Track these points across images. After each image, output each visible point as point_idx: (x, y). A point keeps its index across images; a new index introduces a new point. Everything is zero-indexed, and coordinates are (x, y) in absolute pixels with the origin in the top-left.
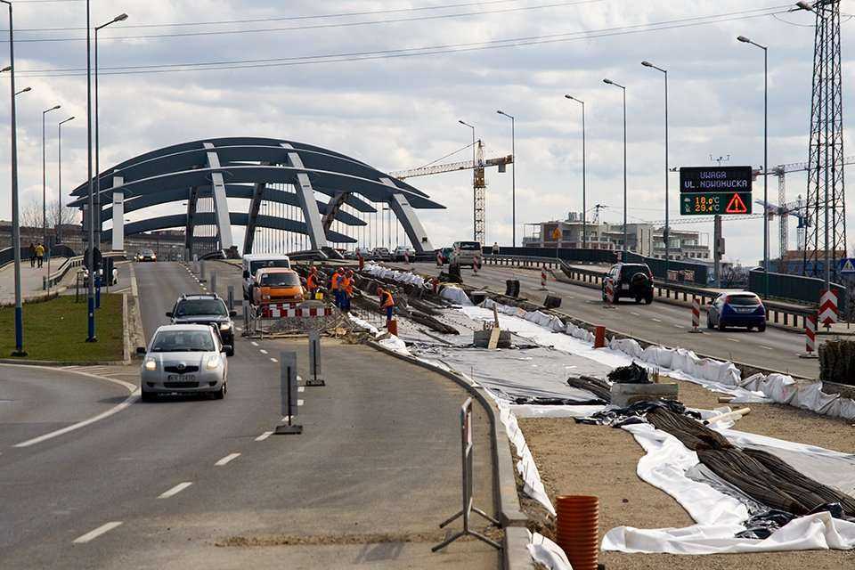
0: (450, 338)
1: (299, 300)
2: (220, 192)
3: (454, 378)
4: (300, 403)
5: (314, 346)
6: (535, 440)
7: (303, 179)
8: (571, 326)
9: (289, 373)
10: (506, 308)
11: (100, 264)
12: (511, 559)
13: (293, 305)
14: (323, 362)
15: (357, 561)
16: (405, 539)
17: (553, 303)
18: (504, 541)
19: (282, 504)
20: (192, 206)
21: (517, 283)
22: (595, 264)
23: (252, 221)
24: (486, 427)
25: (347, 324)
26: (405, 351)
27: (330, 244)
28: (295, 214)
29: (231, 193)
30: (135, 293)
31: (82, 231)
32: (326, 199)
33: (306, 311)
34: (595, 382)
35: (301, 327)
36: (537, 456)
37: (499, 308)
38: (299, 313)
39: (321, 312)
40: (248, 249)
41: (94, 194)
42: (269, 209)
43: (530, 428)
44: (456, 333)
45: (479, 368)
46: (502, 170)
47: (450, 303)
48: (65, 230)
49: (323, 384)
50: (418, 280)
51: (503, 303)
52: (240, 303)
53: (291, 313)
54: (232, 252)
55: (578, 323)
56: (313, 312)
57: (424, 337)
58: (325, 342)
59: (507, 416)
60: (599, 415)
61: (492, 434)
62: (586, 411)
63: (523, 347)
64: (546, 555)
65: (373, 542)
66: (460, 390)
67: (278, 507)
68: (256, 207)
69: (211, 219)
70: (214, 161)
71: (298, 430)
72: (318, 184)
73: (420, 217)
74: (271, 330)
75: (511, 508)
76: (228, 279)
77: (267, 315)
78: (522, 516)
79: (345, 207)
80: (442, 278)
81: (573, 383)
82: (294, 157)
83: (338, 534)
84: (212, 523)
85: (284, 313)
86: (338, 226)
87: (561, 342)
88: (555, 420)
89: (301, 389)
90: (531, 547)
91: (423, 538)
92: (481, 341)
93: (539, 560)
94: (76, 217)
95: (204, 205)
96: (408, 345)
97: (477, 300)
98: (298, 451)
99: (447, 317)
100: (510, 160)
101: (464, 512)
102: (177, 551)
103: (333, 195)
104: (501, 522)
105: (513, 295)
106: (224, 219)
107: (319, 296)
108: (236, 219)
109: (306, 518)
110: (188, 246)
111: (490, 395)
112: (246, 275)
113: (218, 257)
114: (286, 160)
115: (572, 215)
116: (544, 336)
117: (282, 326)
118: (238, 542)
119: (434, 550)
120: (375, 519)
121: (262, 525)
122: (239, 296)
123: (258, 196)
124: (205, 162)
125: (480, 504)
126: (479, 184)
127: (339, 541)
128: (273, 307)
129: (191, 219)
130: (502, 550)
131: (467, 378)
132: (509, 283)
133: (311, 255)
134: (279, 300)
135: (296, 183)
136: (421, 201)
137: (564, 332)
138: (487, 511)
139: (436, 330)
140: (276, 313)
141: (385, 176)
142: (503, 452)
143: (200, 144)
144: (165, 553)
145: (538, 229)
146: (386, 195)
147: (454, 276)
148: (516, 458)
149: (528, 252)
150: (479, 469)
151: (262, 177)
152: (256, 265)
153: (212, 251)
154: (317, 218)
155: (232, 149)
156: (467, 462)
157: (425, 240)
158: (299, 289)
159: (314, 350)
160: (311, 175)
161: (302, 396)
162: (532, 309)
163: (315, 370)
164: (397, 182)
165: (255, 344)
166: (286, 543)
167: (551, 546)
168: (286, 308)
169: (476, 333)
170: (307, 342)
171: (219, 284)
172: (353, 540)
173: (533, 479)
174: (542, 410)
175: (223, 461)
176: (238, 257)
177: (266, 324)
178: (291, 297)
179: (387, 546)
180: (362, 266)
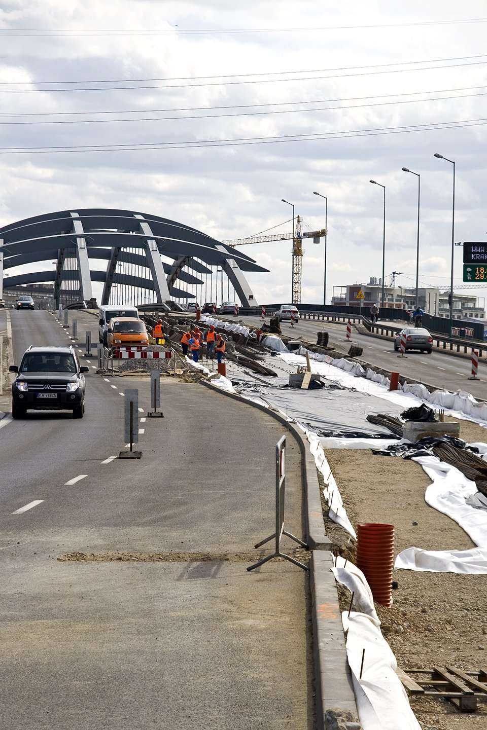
0: (270, 380)
1: (145, 344)
2: (83, 253)
3: (271, 413)
4: (141, 431)
5: (155, 384)
6: (339, 469)
7: (152, 244)
8: (370, 371)
9: (132, 408)
10: (317, 355)
12: (316, 581)
13: (139, 349)
14: (162, 397)
15: (180, 578)
16: (224, 558)
17: (356, 352)
18: (311, 563)
19: (119, 522)
20: (60, 264)
21: (326, 335)
22: (391, 320)
23: (109, 278)
24: (298, 457)
25: (184, 365)
26: (231, 389)
27: (173, 299)
28: (145, 273)
29: (92, 254)
30: (9, 336)
32: (170, 261)
33: (150, 354)
34: (389, 419)
35: (146, 367)
36: (340, 482)
37: (311, 355)
38: (144, 355)
39: (162, 355)
40: (105, 301)
42: (123, 268)
43: (335, 458)
44: (275, 375)
46: (316, 241)
47: (270, 350)
49: (161, 416)
50: (244, 330)
51: (314, 351)
52: (95, 345)
53: (138, 355)
54: (92, 303)
55: (376, 370)
56: (156, 355)
57: (248, 378)
59: (316, 446)
60: (391, 448)
61: (303, 463)
62: (382, 444)
64: (347, 577)
65: (196, 560)
66: (277, 424)
68: (112, 266)
69: (75, 275)
70: (79, 227)
71: (138, 456)
72: (164, 249)
73: (248, 279)
74: (122, 369)
75: (318, 533)
76: (87, 326)
77: (118, 356)
78: (328, 540)
79: (185, 269)
80: (265, 329)
81: (371, 419)
82: (145, 226)
83: (165, 551)
84: (58, 538)
85: (132, 355)
86: (179, 284)
87: (362, 384)
88: (356, 451)
89: (143, 420)
90: (334, 569)
91: (240, 557)
92: (295, 383)
93: (341, 582)
95: (70, 264)
96: (234, 384)
97: (293, 348)
98: (136, 472)
99: (267, 362)
100: (324, 233)
101: (277, 536)
102: (23, 564)
103: (176, 258)
104: (309, 545)
105: (323, 345)
106: (85, 276)
107: (161, 341)
108: (96, 276)
109: (140, 536)
110: (56, 298)
111: (301, 428)
112: (102, 322)
113: (81, 307)
114: (139, 229)
115: (373, 280)
116: (347, 379)
117: (130, 366)
118: (78, 557)
119: (249, 569)
120: (199, 539)
121: (100, 542)
122: (95, 339)
123: (114, 258)
124: (71, 228)
125: (291, 526)
126: (297, 252)
127: (164, 559)
128: (123, 350)
129: (58, 276)
130: (309, 570)
131: (282, 413)
132: (320, 334)
133: (158, 307)
134: (128, 344)
135: (146, 247)
136: (249, 265)
137: (364, 377)
138: (299, 536)
139: (258, 372)
140: (125, 355)
141: (220, 244)
142: (312, 480)
143: (67, 213)
144: (11, 566)
145: (345, 291)
146: (220, 260)
147: (274, 328)
148: (322, 486)
149: (337, 309)
150: (290, 494)
151: (118, 242)
152: (111, 314)
153: (76, 301)
154: (162, 278)
155: (92, 218)
156: (280, 493)
157: (251, 297)
158: (145, 335)
159: (155, 387)
160: (158, 241)
161: (144, 425)
162: (337, 356)
163: (155, 403)
164: (230, 248)
165: (107, 380)
166: (120, 559)
167: (352, 569)
168: (134, 349)
169: (291, 376)
170: (149, 379)
171: (79, 329)
172: (178, 558)
173: (337, 505)
174: (345, 442)
175: (72, 482)
176: (96, 307)
177: (116, 363)
178: (139, 342)
179: (208, 563)
180: (198, 317)
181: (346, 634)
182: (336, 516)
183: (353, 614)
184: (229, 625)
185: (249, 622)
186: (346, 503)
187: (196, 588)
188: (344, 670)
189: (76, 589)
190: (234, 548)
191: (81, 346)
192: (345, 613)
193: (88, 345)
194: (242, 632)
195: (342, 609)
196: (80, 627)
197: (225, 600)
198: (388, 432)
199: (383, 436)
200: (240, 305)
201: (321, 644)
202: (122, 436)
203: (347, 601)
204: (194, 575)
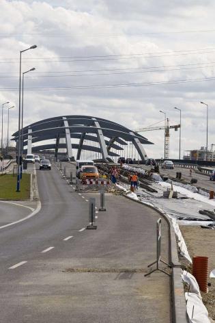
0: (154, 194)
1: (97, 178)
2: (68, 136)
3: (155, 209)
4: (96, 217)
5: (102, 196)
6: (186, 234)
7: (100, 132)
8: (200, 190)
9: (92, 206)
10: (176, 183)
11: (22, 162)
12: (174, 280)
13: (95, 180)
14: (106, 203)
15: (115, 279)
16: (134, 271)
17: (194, 181)
18: (172, 273)
19: (88, 256)
20: (58, 141)
21: (180, 174)
22: (211, 166)
23: (80, 147)
24: (167, 229)
25: (115, 187)
26: (137, 198)
27: (110, 157)
28: (96, 145)
29: (73, 136)
30: (35, 174)
31: (15, 149)
32: (108, 139)
33: (100, 182)
34: (209, 212)
35: (98, 189)
36: (186, 240)
37: (173, 183)
38: (97, 183)
39: (105, 183)
40: (78, 158)
41: (21, 135)
42: (87, 143)
43: (184, 229)
44: (157, 192)
45: (165, 206)
46: (176, 130)
47: (154, 180)
48: (9, 149)
49: (105, 210)
50: (142, 171)
51: (175, 181)
52: (74, 178)
53: (94, 183)
54: (72, 159)
55: (203, 190)
56: (102, 183)
57: (144, 193)
58: (106, 194)
59: (175, 224)
60: (210, 225)
61: (169, 231)
62: (206, 223)
63: (182, 198)
64: (188, 279)
65: (122, 272)
66: (157, 214)
67: (86, 257)
68: (82, 142)
69: (65, 146)
70: (66, 124)
71: (95, 228)
72: (105, 134)
73: (144, 147)
74: (86, 189)
75: (175, 260)
76: (70, 169)
77: (85, 183)
78: (179, 264)
79: (115, 143)
80: (152, 171)
81: (201, 212)
82: (97, 123)
83: (109, 268)
84: (61, 263)
85: (91, 183)
86: (113, 150)
87: (197, 196)
88: (194, 226)
89: (97, 212)
90: (182, 276)
91: (141, 271)
92: (166, 196)
93: (185, 281)
94: (14, 144)
95: (62, 141)
96: (138, 196)
97: (165, 180)
98: (95, 236)
99: (153, 186)
100: (179, 126)
101: (157, 262)
102: (47, 273)
103: (111, 138)
104: (171, 266)
105: (179, 178)
106: (69, 146)
107: (105, 176)
108: (74, 146)
109: (97, 262)
110: (56, 156)
111: (169, 216)
112: (77, 168)
113: (67, 160)
114: (94, 124)
115: (202, 148)
116: (190, 194)
117: (90, 188)
118: (71, 270)
119: (145, 276)
120: (124, 263)
121: (80, 264)
122: (74, 176)
123: (83, 138)
124: (63, 124)
125: (164, 257)
126: (167, 135)
127: (109, 271)
128: (87, 180)
129: (57, 146)
130: (171, 276)
131: (160, 210)
132: (177, 173)
133: (102, 161)
134: (89, 177)
135: (97, 133)
136: (145, 141)
137: (198, 193)
138: (167, 262)
139: (149, 190)
140: (88, 183)
141: (131, 131)
142: (173, 239)
143: (61, 117)
144: (42, 274)
145: (189, 153)
146: (131, 139)
147: (156, 170)
148: (178, 241)
149: (185, 162)
150: (164, 245)
151: (84, 130)
152: (81, 164)
153: (65, 158)
154: (105, 147)
155: (73, 120)
156: (159, 242)
157: (146, 156)
158: (97, 174)
160: (103, 130)
161: (97, 214)
162: (186, 183)
163: (102, 204)
164: (135, 133)
165: (80, 194)
166: (89, 271)
167: (190, 276)
168: (92, 180)
169: (164, 192)
170: (99, 194)
171: (67, 171)
172: (115, 271)
173: (184, 249)
174: (189, 223)
175: (66, 239)
176: (74, 161)
177: (84, 186)
178: (94, 177)
179: (127, 273)
180: (121, 165)
181: (186, 301)
182: (184, 254)
183: (190, 294)
184: (137, 298)
185: (145, 297)
186: (189, 249)
187: (123, 283)
188: (185, 317)
189: (71, 283)
190: (140, 267)
191: (68, 178)
192: (186, 293)
193: (71, 178)
194: (142, 300)
195: (185, 292)
196: (73, 298)
197: (135, 288)
198: (209, 218)
199: (208, 220)
200: (140, 159)
201: (176, 305)
202: (88, 219)
203: (187, 288)
204: (122, 278)
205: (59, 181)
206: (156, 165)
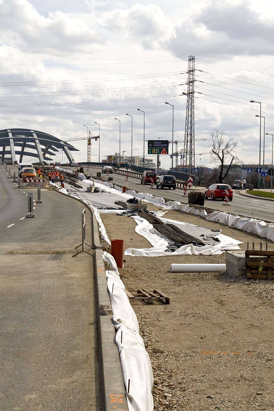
0: (80, 189)
1: (35, 177)
2: (12, 144)
3: (80, 201)
4: (34, 208)
5: (39, 191)
6: (105, 220)
7: (37, 141)
8: (116, 186)
9: (30, 200)
10: (98, 181)
12: (97, 260)
13: (33, 179)
14: (41, 196)
15: (48, 260)
16: (64, 253)
17: (110, 179)
18: (95, 254)
19: (26, 240)
20: (4, 149)
21: (100, 173)
22: (123, 168)
23: (22, 153)
24: (90, 216)
25: (49, 184)
26: (66, 193)
27: (45, 161)
28: (35, 151)
29: (16, 145)
32: (44, 147)
33: (37, 181)
34: (122, 203)
35: (35, 185)
36: (105, 225)
37: (95, 180)
38: (35, 181)
39: (41, 181)
40: (21, 162)
42: (27, 150)
43: (103, 217)
44: (82, 188)
45: (89, 199)
46: (96, 140)
47: (80, 179)
49: (41, 203)
50: (70, 171)
51: (96, 179)
52: (17, 178)
53: (33, 181)
54: (16, 163)
55: (118, 185)
56: (39, 181)
57: (72, 189)
59: (97, 213)
60: (124, 213)
61: (92, 219)
62: (120, 212)
64: (108, 259)
65: (54, 253)
66: (82, 205)
68: (23, 149)
69: (9, 152)
70: (10, 135)
71: (33, 217)
72: (42, 143)
73: (72, 153)
74: (27, 186)
75: (97, 243)
76: (14, 170)
77: (25, 181)
78: (101, 246)
79: (49, 150)
80: (78, 171)
81: (116, 203)
82: (34, 135)
83: (43, 251)
84: (4, 246)
85: (30, 181)
86: (47, 155)
87: (113, 191)
88: (111, 214)
89: (35, 204)
90: (103, 256)
91: (69, 252)
92: (89, 190)
93: (105, 260)
95: (7, 148)
96: (67, 191)
97: (88, 178)
98: (32, 223)
100: (99, 137)
101: (83, 244)
103: (46, 146)
104: (94, 247)
105: (99, 177)
106: (13, 153)
107: (41, 176)
108: (17, 153)
109: (34, 245)
110: (3, 161)
111: (91, 206)
112: (19, 169)
113: (11, 164)
114: (32, 136)
115: (116, 154)
116: (108, 189)
117: (30, 185)
118: (12, 253)
119: (73, 256)
120: (55, 246)
121: (19, 248)
122: (17, 175)
123: (24, 146)
124: (8, 136)
125: (88, 241)
126: (89, 144)
127: (43, 253)
128: (27, 179)
129: (3, 153)
130: (94, 256)
131: (85, 201)
132: (98, 173)
133: (39, 164)
134: (29, 177)
135: (35, 142)
136: (72, 149)
137: (114, 188)
138: (90, 244)
139: (76, 187)
140: (28, 181)
141: (62, 141)
142: (95, 225)
143: (6, 130)
145: (106, 157)
146: (62, 147)
147: (81, 171)
148: (99, 227)
149: (104, 163)
150: (87, 230)
151: (25, 140)
152: (22, 166)
153: (10, 162)
154: (41, 153)
155: (15, 132)
156: (84, 229)
157: (73, 160)
158: (35, 174)
159: (39, 192)
160: (39, 140)
161: (35, 206)
162: (104, 181)
163: (39, 198)
164: (65, 143)
165: (21, 190)
166: (27, 253)
167: (109, 256)
168: (31, 179)
169: (88, 188)
170: (37, 189)
171: (11, 172)
172: (48, 253)
173: (104, 233)
174: (107, 211)
175: (9, 226)
177: (25, 184)
178: (33, 176)
179: (58, 255)
180: (54, 167)
181: (107, 278)
182: (104, 237)
183: (110, 271)
184: (66, 276)
185: (73, 275)
186: (107, 232)
187: (54, 264)
188: (106, 291)
189: (11, 265)
190: (67, 249)
191: (12, 178)
192: (107, 271)
193: (14, 177)
194: (71, 278)
195: (106, 270)
196: (12, 278)
197: (64, 267)
198: (122, 207)
199: (120, 209)
200: (69, 163)
201: (98, 282)
202: (27, 210)
203: (108, 267)
204: (53, 259)
205: (5, 180)
206: (81, 167)
